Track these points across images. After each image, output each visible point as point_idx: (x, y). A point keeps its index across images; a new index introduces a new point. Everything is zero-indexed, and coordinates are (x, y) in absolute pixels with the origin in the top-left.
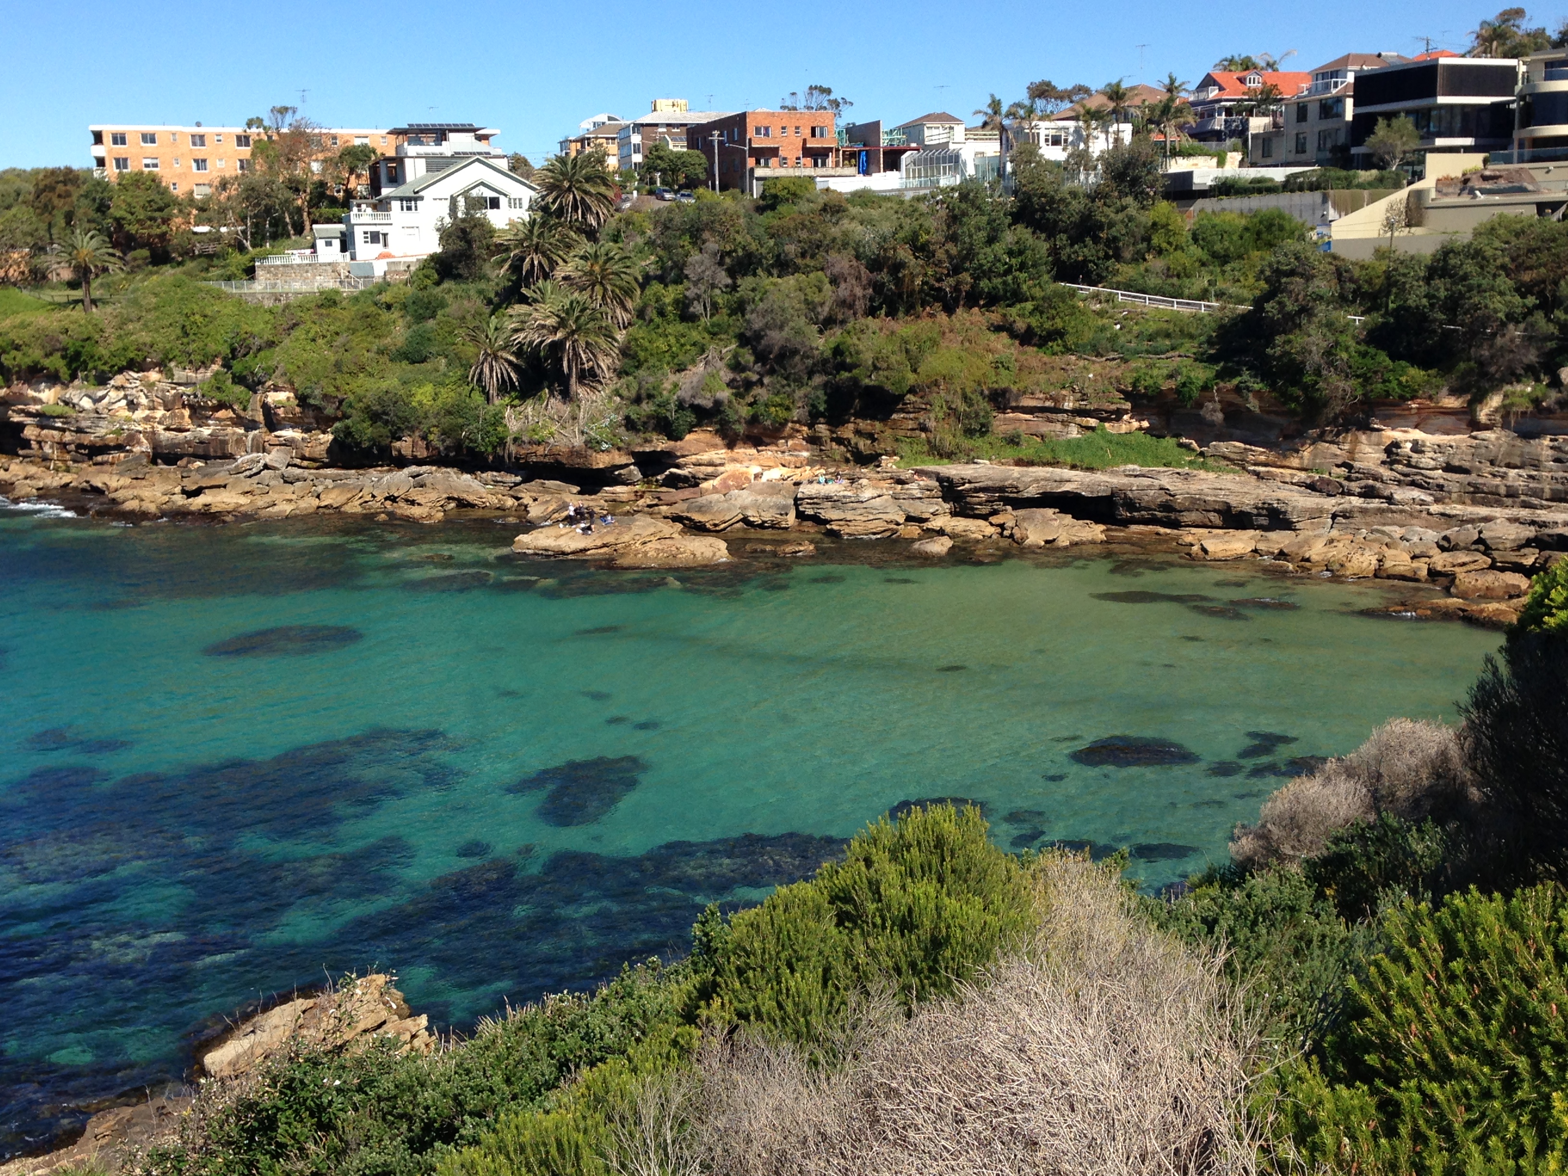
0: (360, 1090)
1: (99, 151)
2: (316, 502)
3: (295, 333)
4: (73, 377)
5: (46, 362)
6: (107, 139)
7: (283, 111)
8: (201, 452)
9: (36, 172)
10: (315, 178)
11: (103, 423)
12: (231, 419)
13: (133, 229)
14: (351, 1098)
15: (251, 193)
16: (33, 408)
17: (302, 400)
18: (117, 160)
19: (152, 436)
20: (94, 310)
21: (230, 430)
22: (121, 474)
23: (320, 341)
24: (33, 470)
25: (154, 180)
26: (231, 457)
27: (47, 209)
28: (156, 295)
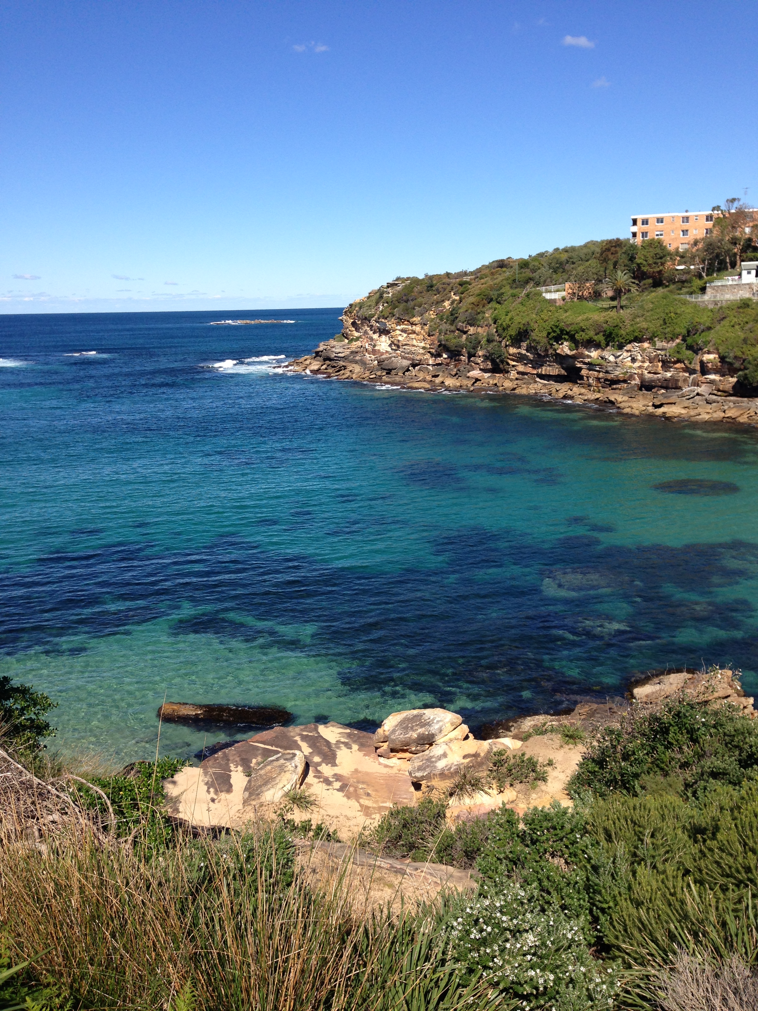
0: (715, 727)
1: (634, 229)
2: (723, 415)
3: (723, 323)
4: (607, 345)
5: (596, 338)
6: (639, 223)
7: (733, 200)
8: (665, 385)
9: (603, 242)
10: (747, 236)
11: (618, 369)
12: (682, 368)
13: (645, 269)
14: (709, 730)
15: (710, 246)
16: (587, 360)
17: (722, 359)
18: (643, 233)
19: (641, 376)
20: (621, 311)
21: (681, 374)
22: (624, 395)
23: (737, 327)
24: (583, 390)
25: (660, 242)
26: (680, 388)
27: (605, 260)
28: (652, 303)
